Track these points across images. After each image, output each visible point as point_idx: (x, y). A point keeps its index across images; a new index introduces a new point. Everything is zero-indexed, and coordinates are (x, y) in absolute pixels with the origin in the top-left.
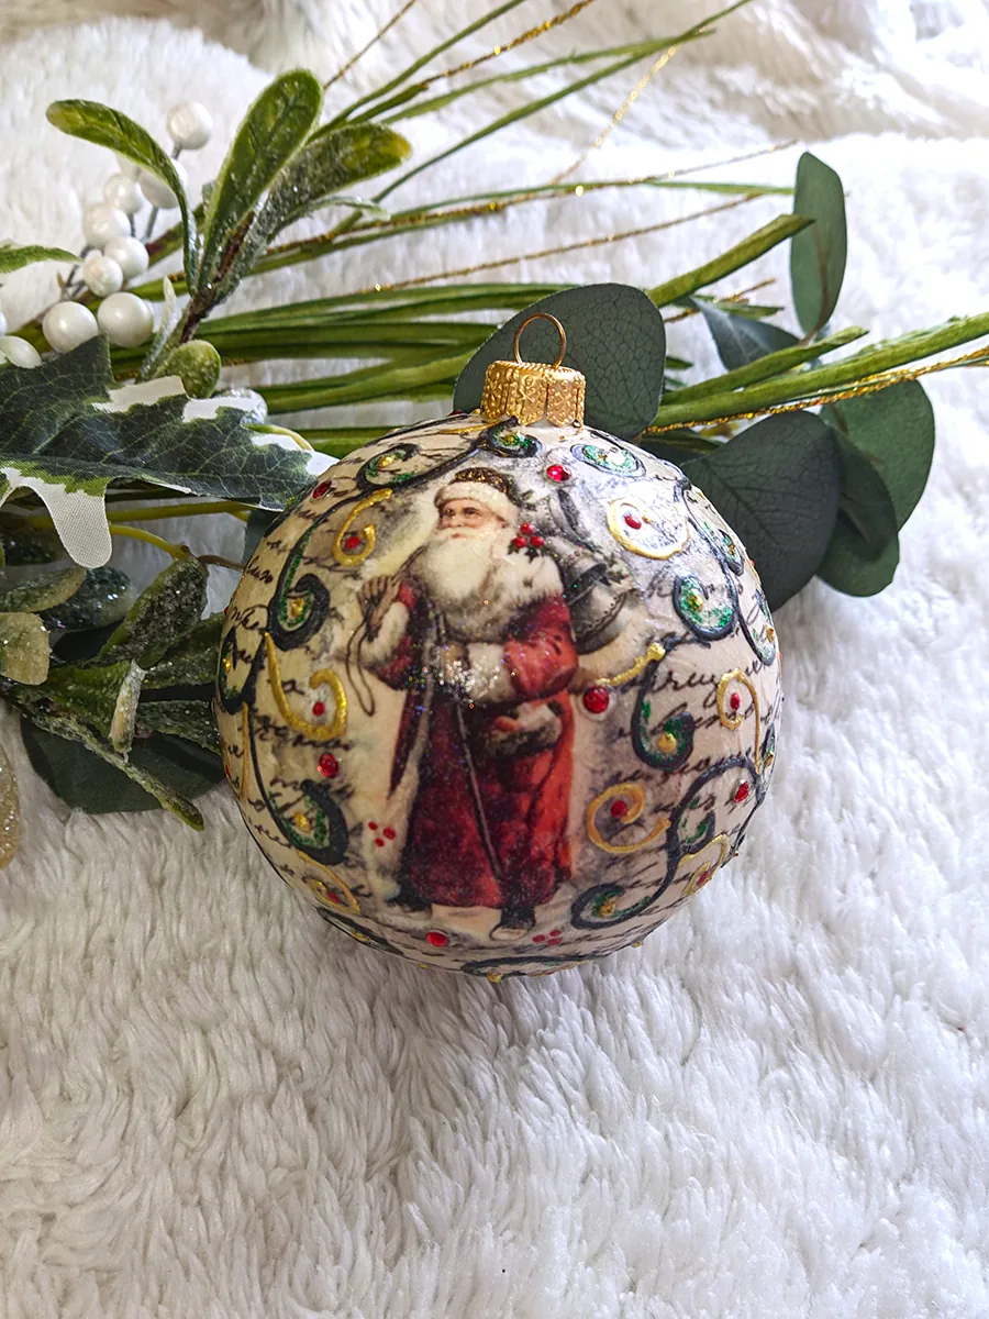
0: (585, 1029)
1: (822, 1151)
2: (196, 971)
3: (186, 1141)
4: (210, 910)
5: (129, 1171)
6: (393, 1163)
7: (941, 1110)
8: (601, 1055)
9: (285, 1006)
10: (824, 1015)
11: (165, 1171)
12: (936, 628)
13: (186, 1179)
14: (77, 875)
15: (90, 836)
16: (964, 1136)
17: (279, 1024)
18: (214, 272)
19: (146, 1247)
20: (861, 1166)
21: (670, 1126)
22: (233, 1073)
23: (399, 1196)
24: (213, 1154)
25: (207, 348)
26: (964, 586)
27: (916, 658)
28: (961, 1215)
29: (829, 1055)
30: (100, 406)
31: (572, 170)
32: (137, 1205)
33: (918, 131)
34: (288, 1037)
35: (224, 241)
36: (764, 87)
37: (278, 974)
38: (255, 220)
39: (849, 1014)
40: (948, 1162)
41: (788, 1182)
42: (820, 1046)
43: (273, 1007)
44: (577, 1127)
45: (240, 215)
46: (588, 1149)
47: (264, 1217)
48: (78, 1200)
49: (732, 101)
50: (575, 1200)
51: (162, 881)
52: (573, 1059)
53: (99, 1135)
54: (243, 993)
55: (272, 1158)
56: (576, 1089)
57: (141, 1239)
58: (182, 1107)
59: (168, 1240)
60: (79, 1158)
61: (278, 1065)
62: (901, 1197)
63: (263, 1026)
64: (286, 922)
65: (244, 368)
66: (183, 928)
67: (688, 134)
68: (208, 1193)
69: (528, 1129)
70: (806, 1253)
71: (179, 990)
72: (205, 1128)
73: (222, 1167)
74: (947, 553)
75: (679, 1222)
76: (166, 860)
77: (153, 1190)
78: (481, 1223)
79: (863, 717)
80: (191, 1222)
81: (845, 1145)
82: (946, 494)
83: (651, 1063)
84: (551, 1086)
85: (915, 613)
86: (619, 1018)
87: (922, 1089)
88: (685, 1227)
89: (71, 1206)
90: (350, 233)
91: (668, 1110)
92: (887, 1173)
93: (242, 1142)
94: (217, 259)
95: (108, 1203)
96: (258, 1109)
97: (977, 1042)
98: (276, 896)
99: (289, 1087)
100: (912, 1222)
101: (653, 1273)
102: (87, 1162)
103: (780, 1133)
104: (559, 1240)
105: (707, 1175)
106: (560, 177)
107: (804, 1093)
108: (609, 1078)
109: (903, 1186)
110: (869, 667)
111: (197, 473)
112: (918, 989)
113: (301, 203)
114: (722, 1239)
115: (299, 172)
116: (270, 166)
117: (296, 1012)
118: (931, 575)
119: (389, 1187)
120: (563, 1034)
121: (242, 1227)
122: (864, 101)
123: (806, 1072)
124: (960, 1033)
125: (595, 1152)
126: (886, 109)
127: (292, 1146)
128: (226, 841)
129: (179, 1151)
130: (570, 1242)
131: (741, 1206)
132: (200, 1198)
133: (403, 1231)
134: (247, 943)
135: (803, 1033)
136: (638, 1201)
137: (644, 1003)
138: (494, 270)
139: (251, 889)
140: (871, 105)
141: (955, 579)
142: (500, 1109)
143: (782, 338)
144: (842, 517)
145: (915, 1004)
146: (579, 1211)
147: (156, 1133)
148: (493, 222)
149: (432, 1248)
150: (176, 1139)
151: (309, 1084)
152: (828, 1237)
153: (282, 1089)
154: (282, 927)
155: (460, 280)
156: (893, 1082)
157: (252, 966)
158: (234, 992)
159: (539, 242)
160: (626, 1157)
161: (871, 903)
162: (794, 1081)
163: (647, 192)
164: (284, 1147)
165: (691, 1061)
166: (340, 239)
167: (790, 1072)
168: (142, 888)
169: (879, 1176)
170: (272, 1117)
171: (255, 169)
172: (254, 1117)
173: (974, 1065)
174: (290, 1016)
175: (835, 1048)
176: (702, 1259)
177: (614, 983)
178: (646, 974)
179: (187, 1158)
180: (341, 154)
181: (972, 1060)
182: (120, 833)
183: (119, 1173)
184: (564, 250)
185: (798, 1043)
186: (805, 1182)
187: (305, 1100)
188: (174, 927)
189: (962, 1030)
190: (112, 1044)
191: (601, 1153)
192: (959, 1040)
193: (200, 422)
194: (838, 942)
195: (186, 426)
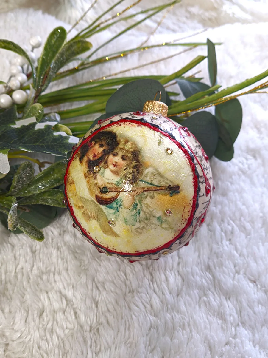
0: (150, 288)
1: (215, 319)
2: (45, 277)
3: (42, 323)
4: (48, 259)
5: (28, 331)
6: (98, 327)
7: (248, 305)
8: (154, 295)
9: (68, 285)
10: (216, 281)
11: (37, 331)
12: (249, 168)
13: (43, 333)
14: (12, 250)
15: (16, 240)
16: (255, 313)
17: (67, 289)
18: (41, 84)
19: (32, 351)
20: (225, 322)
21: (173, 314)
22: (54, 304)
23: (99, 335)
24: (50, 325)
25: (39, 105)
26: (257, 155)
27: (243, 177)
28: (254, 335)
29: (217, 292)
31: (146, 41)
32: (30, 340)
33: (244, 22)
34: (69, 294)
35: (43, 75)
36: (201, 12)
37: (66, 276)
38: (51, 69)
39: (223, 279)
40: (250, 320)
41: (206, 328)
42: (215, 289)
43: (65, 285)
44: (147, 315)
45: (47, 67)
46: (150, 321)
47: (63, 343)
48: (15, 339)
49: (191, 16)
50: (147, 335)
51: (35, 251)
52: (146, 295)
53: (19, 323)
54: (57, 281)
55: (65, 327)
56: (148, 304)
57: (31, 348)
58: (41, 314)
59: (38, 349)
60: (15, 328)
61: (67, 301)
62: (236, 331)
63: (63, 291)
64: (68, 263)
66: (41, 264)
67: (180, 27)
68: (48, 337)
69: (134, 316)
70: (211, 348)
71: (41, 282)
72: (47, 319)
73: (52, 329)
74: (252, 146)
75: (175, 340)
76: (36, 246)
77: (34, 336)
78: (121, 343)
80: (43, 344)
81: (222, 317)
82: (252, 129)
83: (168, 296)
84: (141, 304)
85: (243, 164)
86: (159, 284)
87: (243, 300)
88: (176, 341)
89: (13, 341)
90: (83, 66)
91: (172, 309)
92: (232, 325)
93: (57, 323)
94: (41, 80)
95: (23, 340)
96: (61, 314)
97: (259, 286)
98: (66, 254)
99: (69, 307)
101: (168, 354)
102: (17, 329)
103: (204, 315)
104: (142, 346)
105: (184, 328)
106: (142, 44)
107: (211, 304)
108: (156, 301)
109: (237, 328)
110: (230, 180)
111: (38, 144)
112: (242, 271)
113: (64, 62)
114: (187, 344)
115: (62, 54)
116: (54, 53)
117: (71, 286)
118: (247, 153)
119: (96, 333)
120: (144, 289)
121: (57, 345)
122: (229, 14)
123: (211, 298)
124: (255, 284)
125: (152, 321)
126: (235, 16)
127: (70, 323)
128: (52, 239)
129: (41, 326)
130: (145, 347)
131: (192, 335)
132: (46, 338)
133: (101, 345)
134: (58, 267)
135: (211, 287)
136: (164, 335)
137: (167, 279)
138: (124, 74)
139: (59, 252)
140: (231, 15)
141: (255, 153)
142: (126, 311)
143: (205, 87)
146: (148, 339)
147: (34, 321)
148: (123, 59)
149: (108, 349)
150: (40, 322)
151: (75, 306)
152: (216, 343)
153: (68, 308)
154: (67, 264)
156: (235, 299)
157: (60, 274)
158: (55, 281)
159: (136, 64)
160: (161, 323)
162: (208, 300)
163: (166, 48)
164: (68, 323)
165: (180, 295)
166: (80, 68)
167: (207, 298)
168: (30, 254)
169: (230, 325)
170: (65, 315)
171: (50, 55)
172: (60, 316)
173: (258, 293)
174: (70, 288)
175: (219, 289)
176: (181, 350)
177: (158, 273)
178: (168, 271)
179: (43, 327)
180: (73, 48)
181: (258, 291)
182: (23, 239)
183: (25, 331)
184: (143, 66)
185: (209, 289)
186: (210, 328)
187: (74, 310)
188: (39, 264)
189: (255, 282)
190: (23, 298)
191: (155, 322)
192: (254, 285)
193: (39, 129)
194: (220, 260)
195: (36, 131)
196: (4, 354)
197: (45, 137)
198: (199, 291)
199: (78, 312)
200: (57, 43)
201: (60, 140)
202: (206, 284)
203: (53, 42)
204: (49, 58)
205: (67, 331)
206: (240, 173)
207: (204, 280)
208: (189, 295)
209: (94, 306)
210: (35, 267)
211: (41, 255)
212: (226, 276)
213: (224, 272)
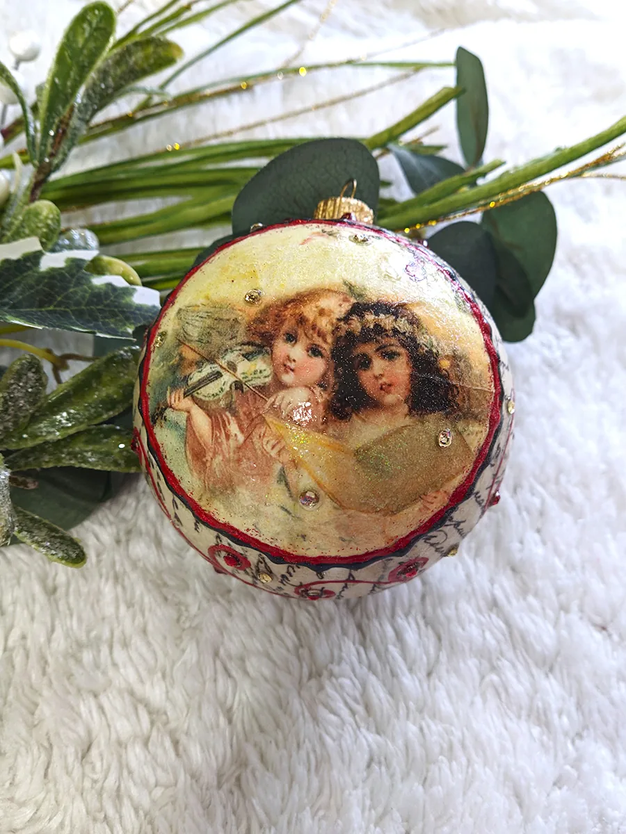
0: (360, 662)
1: (524, 725)
2: (87, 656)
3: (91, 775)
4: (92, 607)
5: (54, 802)
6: (236, 774)
7: (597, 687)
8: (373, 678)
9: (151, 672)
10: (516, 633)
11: (79, 798)
12: (564, 357)
13: (94, 804)
16: (613, 703)
17: (148, 683)
18: (49, 150)
20: (550, 732)
21: (423, 722)
22: (118, 725)
23: (244, 795)
24: (111, 782)
25: (50, 206)
26: (579, 328)
27: (553, 379)
28: (615, 756)
29: (521, 658)
31: (297, 56)
32: (62, 825)
34: (155, 693)
35: (54, 127)
37: (144, 649)
38: (76, 110)
39: (532, 628)
40: (605, 722)
41: (503, 749)
42: (516, 654)
43: (144, 674)
44: (361, 732)
45: (64, 107)
46: (369, 746)
47: (151, 822)
48: (18, 827)
50: (364, 783)
51: (55, 590)
52: (354, 684)
53: (29, 780)
54: (120, 665)
55: (152, 781)
56: (358, 703)
58: (85, 753)
60: (16, 797)
61: (150, 713)
62: (577, 750)
63: (138, 688)
64: (147, 613)
65: (79, 212)
66: (75, 622)
67: (372, 27)
68: (111, 812)
69: (328, 740)
70: (518, 797)
71: (76, 670)
72: (102, 764)
73: (118, 790)
74: (567, 306)
75: (434, 788)
76: (56, 574)
77: (72, 814)
78: (301, 809)
81: (538, 719)
83: (408, 680)
84: (341, 705)
85: (550, 347)
86: (382, 649)
87: (584, 675)
88: (438, 791)
90: (146, 112)
91: (421, 711)
92: (566, 734)
93: (130, 772)
94: (50, 141)
95: (40, 827)
96: (138, 749)
97: (616, 638)
98: (138, 593)
99: (158, 730)
100: (586, 767)
101: (420, 825)
102: (23, 799)
103: (495, 718)
104: (356, 814)
106: (289, 62)
107: (510, 690)
108: (378, 693)
109: (577, 742)
111: (51, 308)
112: (574, 607)
113: (107, 95)
114: (465, 794)
115: (104, 74)
116: (83, 71)
117: (159, 675)
118: (558, 322)
119: (236, 792)
120: (346, 667)
123: (510, 675)
124: (604, 632)
125: (374, 746)
127: (164, 770)
128: (98, 555)
129: (87, 784)
130: (363, 811)
131: (474, 771)
132: (105, 816)
133: (249, 819)
134: (121, 628)
135: (505, 647)
136: (406, 778)
137: (399, 636)
138: (250, 131)
139: (119, 589)
141: (574, 322)
142: (306, 728)
143: (450, 168)
144: (498, 290)
145: (574, 616)
146: (367, 791)
147: (69, 773)
148: (246, 97)
149: (270, 830)
150: (84, 775)
151: (173, 725)
152: (532, 783)
153: (155, 731)
154: (143, 615)
155: (226, 140)
156: (565, 672)
157: (125, 645)
158: (115, 665)
159: (278, 110)
160: (395, 748)
161: (539, 551)
162: (503, 682)
163: (348, 70)
164: (159, 771)
165: (434, 675)
166: (139, 115)
167: (499, 675)
168: (41, 597)
169: (561, 737)
170: (149, 752)
171: (72, 74)
172: (135, 754)
173: (615, 653)
174: (155, 679)
175: (524, 653)
176: (452, 811)
177: (377, 624)
178: (400, 616)
179: (92, 788)
180: (133, 59)
181: (613, 650)
182: (19, 558)
183: (46, 803)
184: (296, 114)
185: (502, 653)
186: (514, 748)
187: (171, 737)
188: (68, 623)
189: (604, 628)
190: (33, 714)
191: (379, 747)
192: (604, 637)
193: (53, 270)
194: (522, 579)
195: (42, 273)
197: (71, 290)
198: (480, 663)
199: (183, 739)
200: (91, 45)
201: (112, 298)
202: (493, 642)
203: (81, 41)
204: (69, 83)
205: (158, 792)
206: (546, 369)
207: (488, 635)
208: (457, 671)
209: (222, 721)
210: (59, 633)
211: (72, 599)
212: (539, 620)
213: (531, 609)
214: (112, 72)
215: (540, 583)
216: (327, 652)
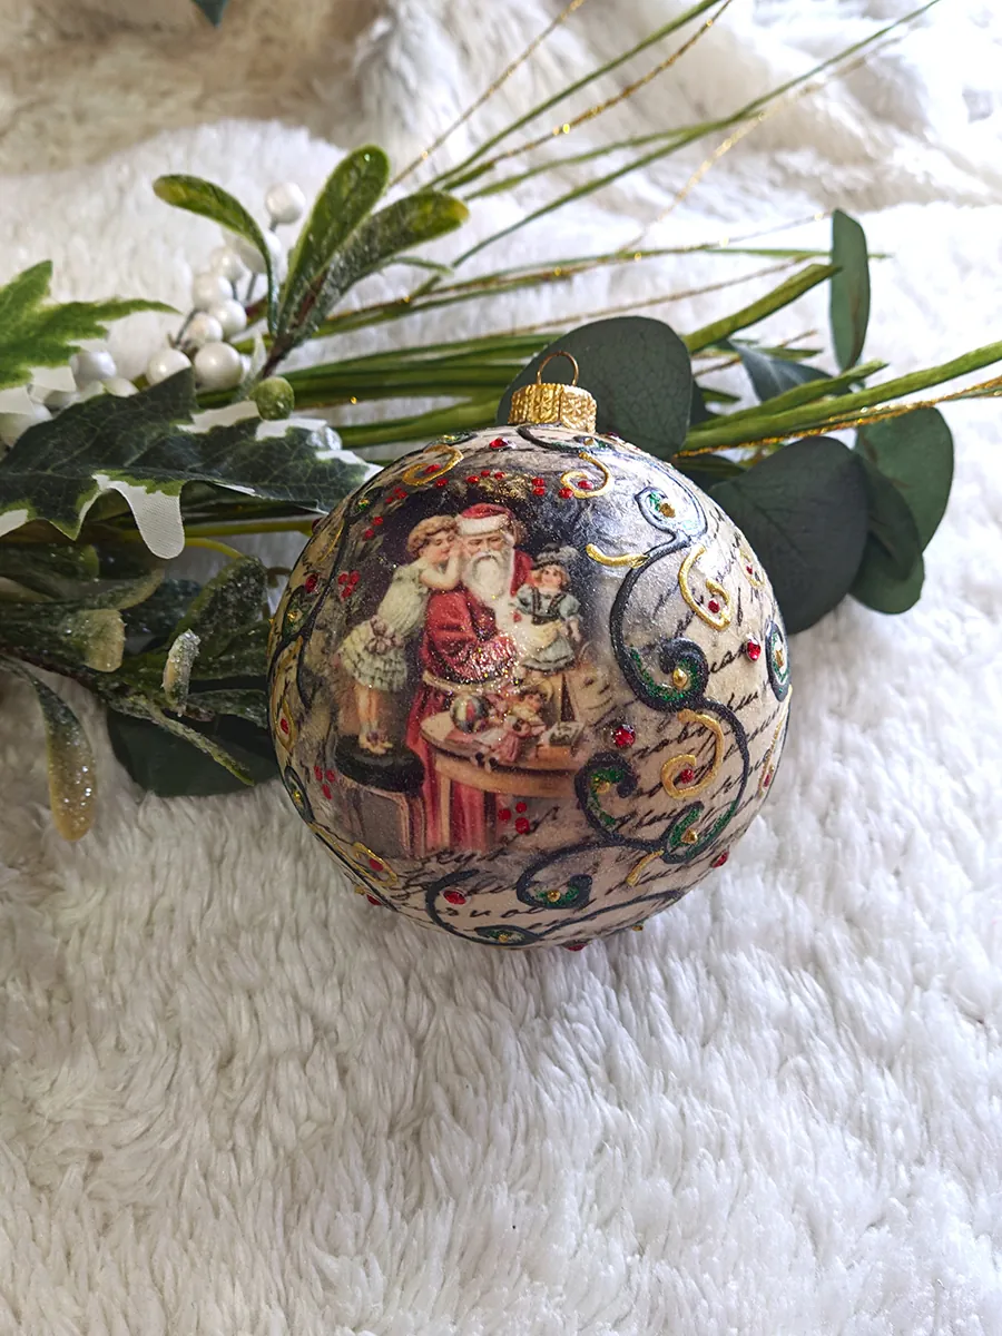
0: (608, 1005)
1: (836, 1133)
2: (245, 940)
3: (225, 1092)
4: (263, 886)
5: (171, 1118)
6: (418, 1123)
7: (955, 1095)
8: (622, 1032)
9: (325, 974)
10: (841, 1004)
11: (205, 1117)
12: (969, 647)
13: (223, 1127)
14: (146, 850)
15: (160, 817)
16: (977, 1123)
17: (318, 989)
18: (292, 319)
19: (181, 1188)
20: (873, 1146)
21: (684, 1100)
22: (273, 1033)
23: (420, 1151)
24: (250, 1104)
25: (283, 385)
26: (997, 608)
27: (947, 673)
28: (972, 1200)
29: (845, 1043)
30: (184, 428)
32: (177, 1147)
33: (965, 200)
34: (327, 1003)
35: (302, 293)
36: (821, 168)
37: (321, 946)
38: (329, 276)
39: (865, 999)
40: (961, 1145)
41: (799, 1160)
42: (838, 1034)
43: (313, 973)
44: (594, 1098)
45: (316, 269)
46: (604, 1118)
47: (292, 1165)
48: (124, 1142)
49: (792, 180)
50: (589, 1167)
51: (222, 857)
52: (593, 1032)
54: (286, 960)
55: (303, 1112)
56: (596, 1061)
57: (177, 1180)
58: (225, 1063)
59: (202, 1181)
60: (128, 1104)
61: (316, 1029)
62: (912, 1178)
63: (303, 992)
64: (331, 900)
66: (237, 901)
67: (747, 210)
68: (241, 1139)
69: (546, 1097)
70: (815, 1231)
71: (230, 956)
72: (244, 1081)
73: (258, 1117)
74: (981, 576)
75: (688, 1191)
76: (226, 841)
77: (193, 1135)
78: (496, 1182)
79: (893, 728)
80: (224, 1167)
81: (860, 1128)
82: (982, 522)
83: (670, 1040)
84: (574, 1059)
85: (948, 632)
86: (641, 996)
87: (938, 1076)
88: (693, 1196)
89: (118, 1147)
90: (428, 296)
91: (682, 1084)
92: (899, 1156)
93: (277, 1095)
94: (294, 308)
95: (150, 1146)
96: (293, 1067)
98: (323, 874)
99: (322, 1046)
100: (920, 1202)
101: (661, 1239)
102: (135, 1108)
103: (793, 1114)
104: (570, 1202)
105: (720, 1151)
107: (822, 1080)
108: (629, 1054)
109: (915, 1169)
110: (900, 681)
111: (266, 482)
112: (936, 982)
113: (372, 261)
114: (732, 1208)
115: (369, 233)
116: (344, 229)
117: (335, 980)
118: (965, 598)
119: (412, 1148)
120: (586, 1010)
121: (271, 1172)
122: (913, 176)
123: (825, 1061)
124: (979, 1025)
125: (611, 1122)
126: (933, 183)
127: (323, 1103)
129: (219, 1101)
130: (581, 1209)
131: (751, 1178)
133: (423, 1185)
134: (294, 916)
135: (822, 1022)
136: (649, 1173)
137: (669, 984)
139: (300, 865)
140: (920, 180)
142: (520, 1076)
144: (872, 538)
145: (934, 995)
146: (592, 1176)
147: (198, 1084)
148: (560, 288)
149: (447, 1203)
150: (216, 1091)
151: (343, 1047)
152: (836, 1213)
153: (317, 1049)
154: (327, 903)
156: (909, 1068)
157: (298, 937)
158: (279, 960)
159: (601, 304)
160: (640, 1129)
161: (893, 898)
162: (813, 1069)
163: (702, 257)
164: (315, 1104)
165: (712, 1043)
166: (418, 302)
167: (808, 1060)
168: (203, 864)
169: (890, 1158)
170: (305, 1073)
171: (330, 232)
172: (289, 1073)
173: (991, 1054)
174: (330, 983)
175: (851, 1036)
176: (709, 1227)
177: (639, 963)
178: (672, 958)
179: (225, 1108)
180: (408, 218)
181: (989, 1050)
182: (187, 815)
183: (163, 1118)
185: (817, 1029)
186: (816, 1163)
187: (337, 1061)
188: (229, 899)
189: (981, 1022)
190: (165, 1003)
191: (617, 1123)
192: (977, 1030)
193: (271, 439)
194: (861, 935)
195: (258, 443)
196: (84, 1189)
198: (782, 1036)
199: (352, 1063)
200: (359, 197)
202: (803, 1011)
203: (345, 192)
204: (325, 243)
205: (308, 1128)
206: (939, 660)
207: (795, 1000)
208: (746, 1044)
209: (409, 1050)
210: (215, 905)
211: (239, 874)
212: (878, 992)
213: (868, 976)
214: (380, 232)
215: (887, 942)
216: (563, 987)
